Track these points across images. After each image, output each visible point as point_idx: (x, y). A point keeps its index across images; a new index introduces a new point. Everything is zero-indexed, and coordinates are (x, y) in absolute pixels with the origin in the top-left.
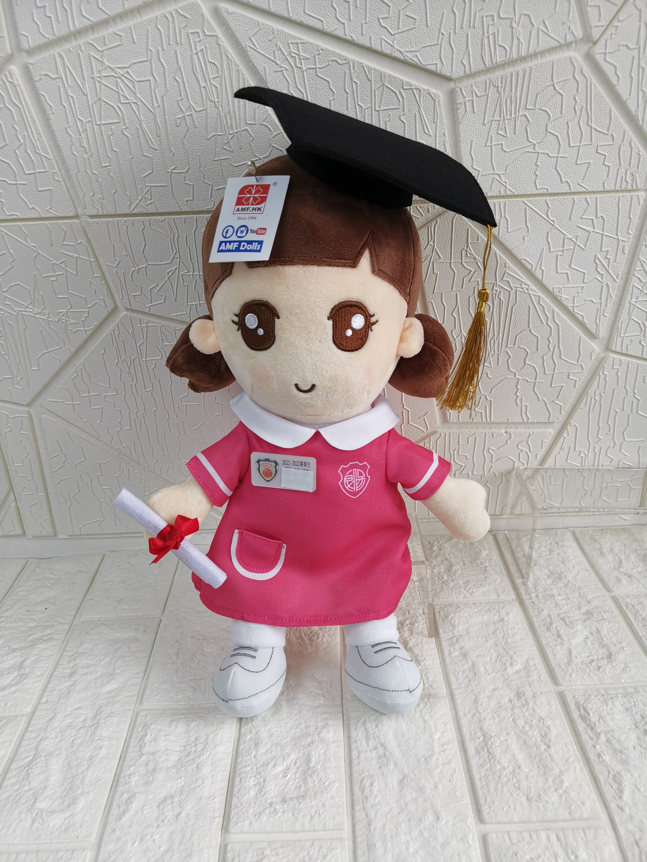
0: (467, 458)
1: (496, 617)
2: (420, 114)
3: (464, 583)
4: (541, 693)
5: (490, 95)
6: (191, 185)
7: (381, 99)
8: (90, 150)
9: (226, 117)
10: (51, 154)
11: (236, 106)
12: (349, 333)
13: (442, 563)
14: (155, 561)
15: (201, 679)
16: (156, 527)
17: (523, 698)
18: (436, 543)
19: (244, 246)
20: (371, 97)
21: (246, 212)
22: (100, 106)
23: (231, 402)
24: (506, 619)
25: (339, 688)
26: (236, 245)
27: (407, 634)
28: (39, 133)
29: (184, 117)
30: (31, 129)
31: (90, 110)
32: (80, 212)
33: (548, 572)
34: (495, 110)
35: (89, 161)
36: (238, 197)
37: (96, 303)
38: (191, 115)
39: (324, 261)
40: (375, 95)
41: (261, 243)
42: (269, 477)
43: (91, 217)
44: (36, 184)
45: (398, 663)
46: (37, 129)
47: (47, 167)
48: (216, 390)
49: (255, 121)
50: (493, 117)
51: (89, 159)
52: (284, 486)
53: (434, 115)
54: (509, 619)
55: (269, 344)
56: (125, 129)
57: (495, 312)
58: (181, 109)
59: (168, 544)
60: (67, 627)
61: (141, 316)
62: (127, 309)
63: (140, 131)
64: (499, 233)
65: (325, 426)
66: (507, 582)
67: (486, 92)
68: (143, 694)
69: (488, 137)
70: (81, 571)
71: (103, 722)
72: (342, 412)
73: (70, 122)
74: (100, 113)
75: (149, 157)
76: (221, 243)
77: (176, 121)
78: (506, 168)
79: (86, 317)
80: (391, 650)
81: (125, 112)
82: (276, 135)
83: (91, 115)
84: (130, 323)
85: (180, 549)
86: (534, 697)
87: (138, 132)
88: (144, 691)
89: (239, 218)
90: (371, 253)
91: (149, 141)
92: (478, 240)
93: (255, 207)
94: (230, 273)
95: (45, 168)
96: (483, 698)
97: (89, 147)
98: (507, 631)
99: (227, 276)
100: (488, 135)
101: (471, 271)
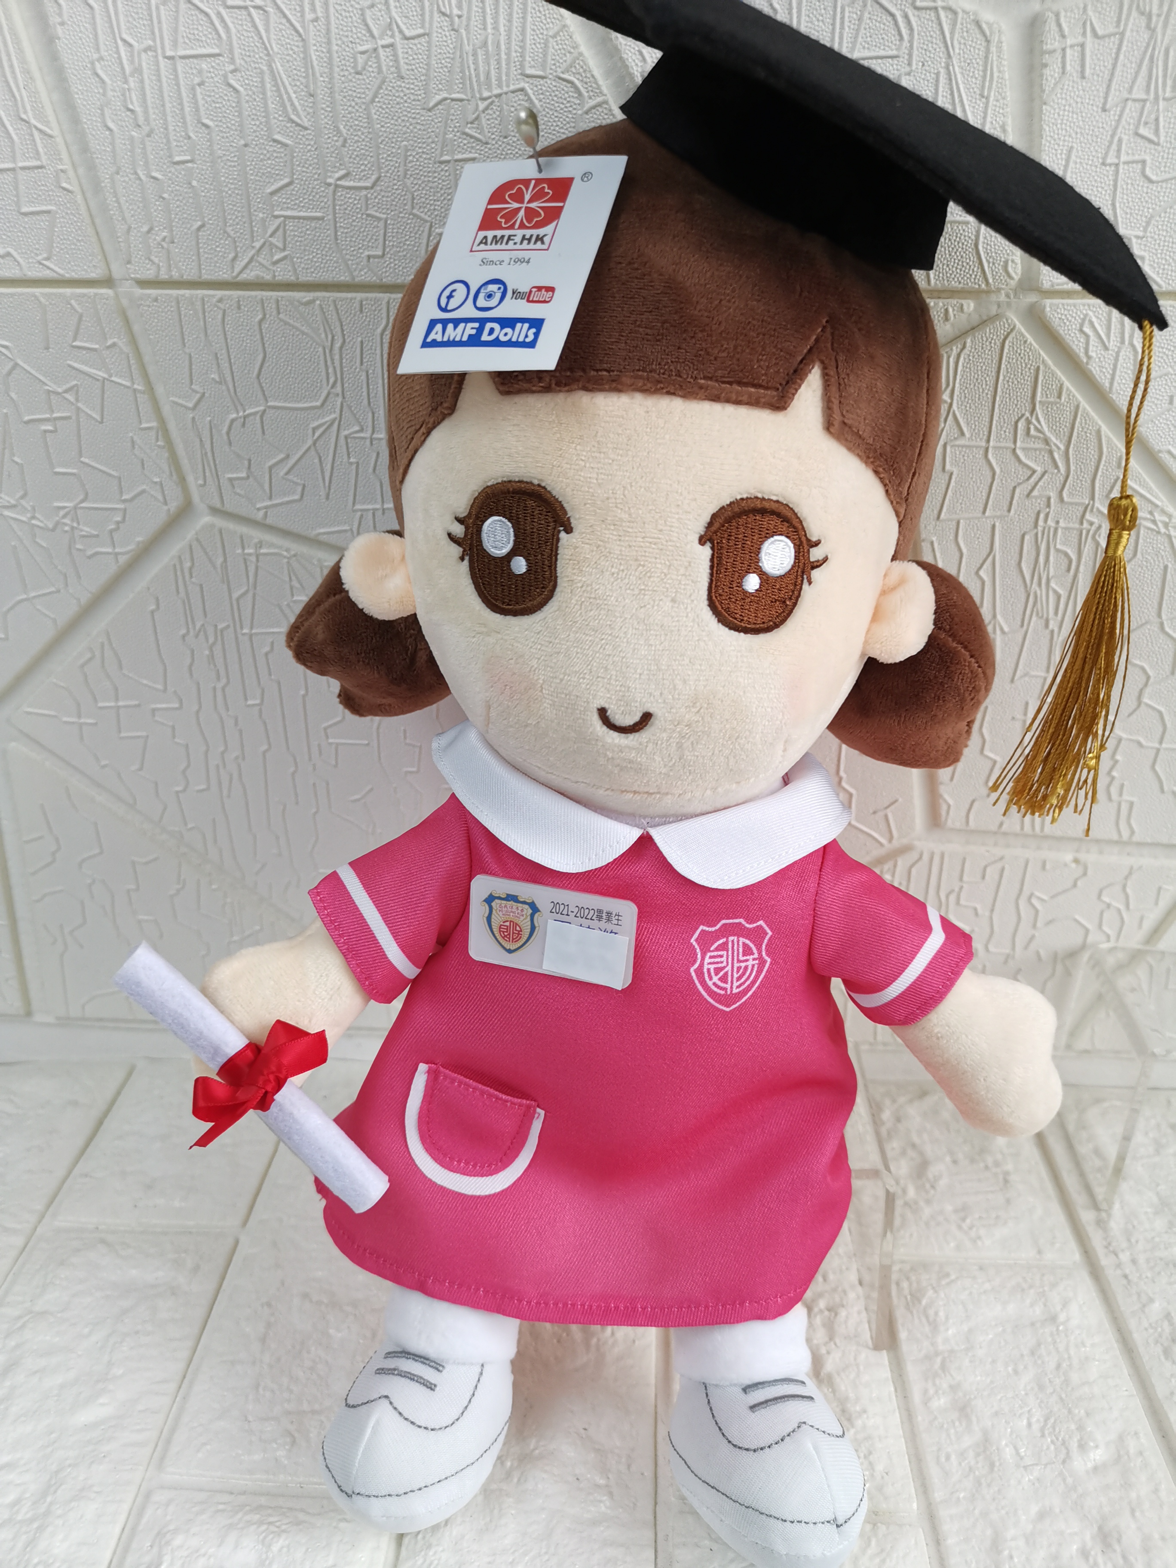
0: (976, 914)
1: (1038, 1310)
2: (949, 73)
3: (956, 1211)
4: (1163, 1539)
5: (1128, 33)
6: (379, 219)
7: (858, 30)
8: (147, 119)
9: (475, 54)
10: (54, 124)
11: (502, 29)
12: (752, 583)
13: (904, 1153)
14: (204, 1141)
15: (314, 1412)
16: (216, 1050)
17: (1117, 1547)
18: (887, 1102)
19: (492, 331)
20: (833, 24)
21: (504, 246)
22: (177, 12)
23: (435, 745)
24: (1062, 1317)
25: (649, 1473)
26: (470, 329)
27: (820, 1336)
28: (27, 72)
29: (375, 50)
30: (10, 60)
31: (151, 20)
32: (117, 271)
33: (1155, 1200)
34: (1137, 73)
35: (144, 148)
36: (486, 209)
37: (143, 492)
38: (391, 45)
39: (701, 388)
40: (842, 18)
41: (537, 324)
42: (515, 940)
43: (143, 283)
44: (17, 196)
45: (810, 1446)
46: (23, 61)
47: (44, 158)
48: (403, 713)
49: (544, 70)
50: (1130, 91)
51: (143, 142)
52: (550, 966)
53: (984, 77)
54: (1068, 1320)
55: (539, 599)
56: (232, 72)
57: (1081, 576)
58: (369, 30)
59: (241, 1095)
60: (19, 1241)
61: (244, 529)
62: (214, 511)
63: (267, 78)
64: (1111, 384)
65: (665, 823)
66: (1058, 1217)
67: (1118, 26)
68: (169, 1441)
69: (1111, 143)
70: (75, 1103)
71: (59, 1512)
72: (714, 789)
73: (102, 47)
74: (176, 30)
75: (285, 145)
76: (433, 323)
77: (355, 58)
78: (1148, 223)
79: (118, 523)
80: (792, 1405)
81: (233, 31)
82: (594, 107)
83: (153, 33)
84: (219, 545)
85: (273, 1108)
86: (1146, 1550)
87: (263, 82)
88: (173, 1431)
89: (483, 262)
90: (825, 376)
91: (288, 104)
92: (1059, 397)
93: (528, 233)
94: (452, 409)
95: (39, 159)
96: (1014, 1539)
97: (146, 112)
98: (1067, 1349)
99: (444, 417)
100: (1113, 136)
101: (1034, 472)
